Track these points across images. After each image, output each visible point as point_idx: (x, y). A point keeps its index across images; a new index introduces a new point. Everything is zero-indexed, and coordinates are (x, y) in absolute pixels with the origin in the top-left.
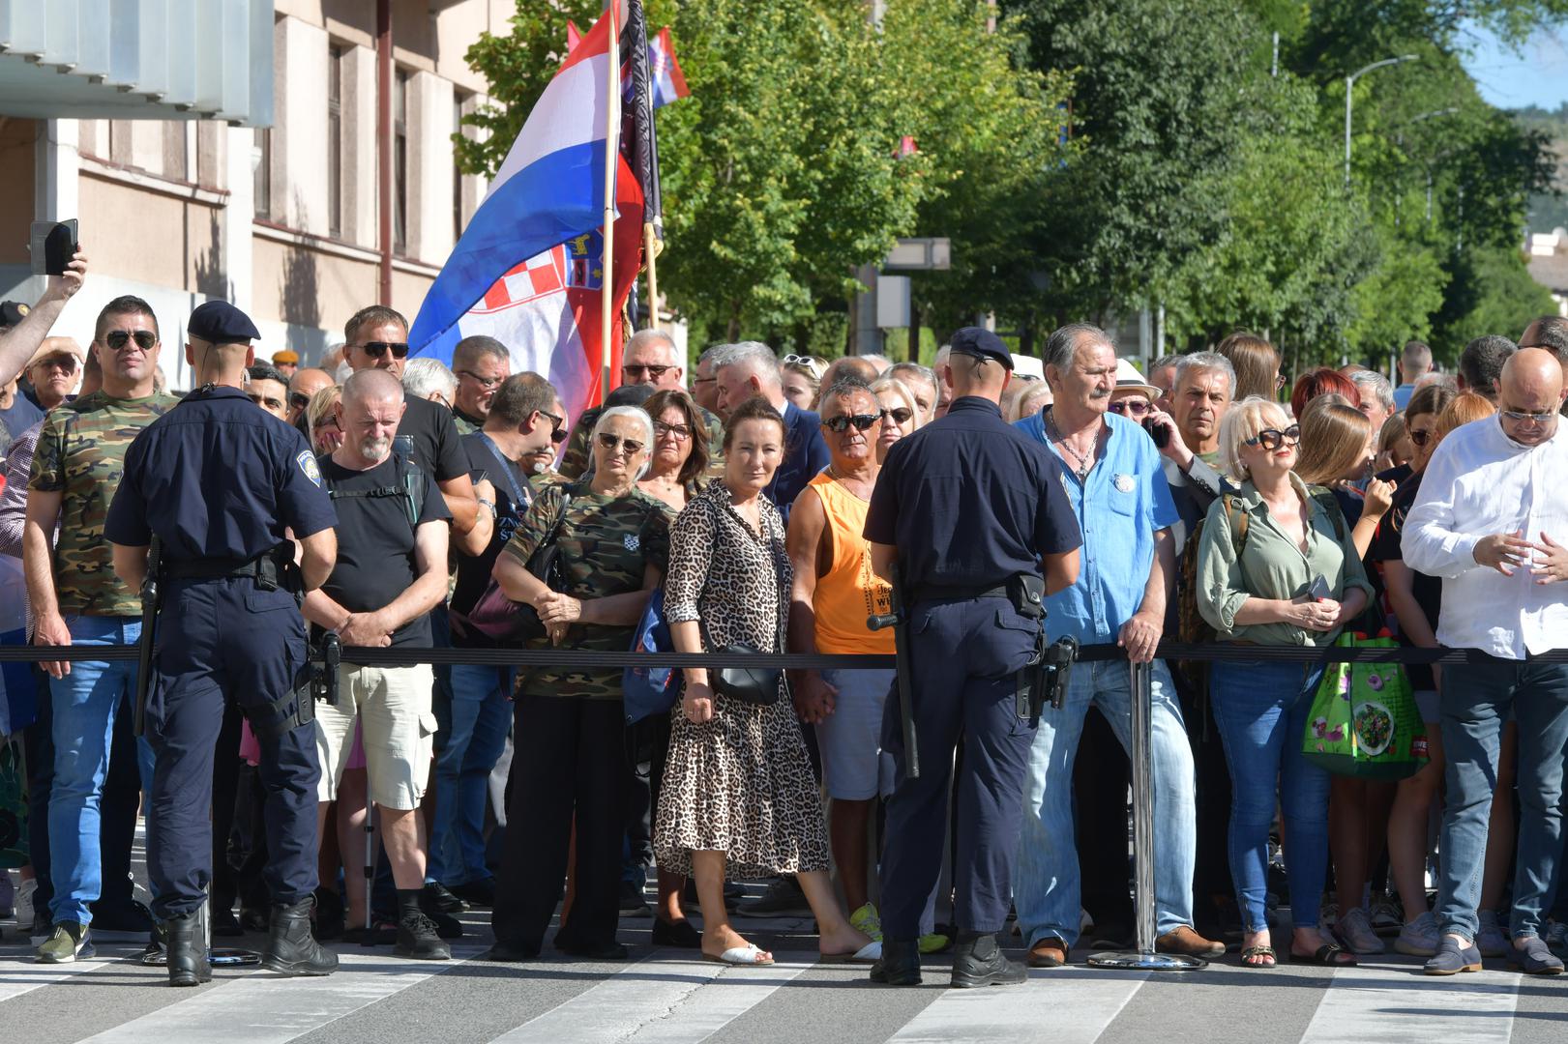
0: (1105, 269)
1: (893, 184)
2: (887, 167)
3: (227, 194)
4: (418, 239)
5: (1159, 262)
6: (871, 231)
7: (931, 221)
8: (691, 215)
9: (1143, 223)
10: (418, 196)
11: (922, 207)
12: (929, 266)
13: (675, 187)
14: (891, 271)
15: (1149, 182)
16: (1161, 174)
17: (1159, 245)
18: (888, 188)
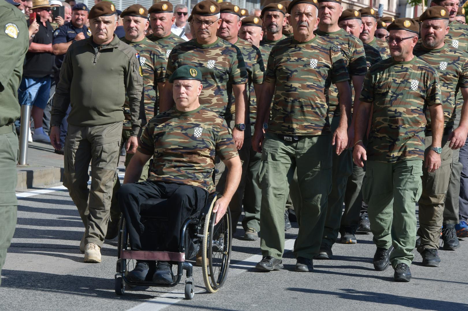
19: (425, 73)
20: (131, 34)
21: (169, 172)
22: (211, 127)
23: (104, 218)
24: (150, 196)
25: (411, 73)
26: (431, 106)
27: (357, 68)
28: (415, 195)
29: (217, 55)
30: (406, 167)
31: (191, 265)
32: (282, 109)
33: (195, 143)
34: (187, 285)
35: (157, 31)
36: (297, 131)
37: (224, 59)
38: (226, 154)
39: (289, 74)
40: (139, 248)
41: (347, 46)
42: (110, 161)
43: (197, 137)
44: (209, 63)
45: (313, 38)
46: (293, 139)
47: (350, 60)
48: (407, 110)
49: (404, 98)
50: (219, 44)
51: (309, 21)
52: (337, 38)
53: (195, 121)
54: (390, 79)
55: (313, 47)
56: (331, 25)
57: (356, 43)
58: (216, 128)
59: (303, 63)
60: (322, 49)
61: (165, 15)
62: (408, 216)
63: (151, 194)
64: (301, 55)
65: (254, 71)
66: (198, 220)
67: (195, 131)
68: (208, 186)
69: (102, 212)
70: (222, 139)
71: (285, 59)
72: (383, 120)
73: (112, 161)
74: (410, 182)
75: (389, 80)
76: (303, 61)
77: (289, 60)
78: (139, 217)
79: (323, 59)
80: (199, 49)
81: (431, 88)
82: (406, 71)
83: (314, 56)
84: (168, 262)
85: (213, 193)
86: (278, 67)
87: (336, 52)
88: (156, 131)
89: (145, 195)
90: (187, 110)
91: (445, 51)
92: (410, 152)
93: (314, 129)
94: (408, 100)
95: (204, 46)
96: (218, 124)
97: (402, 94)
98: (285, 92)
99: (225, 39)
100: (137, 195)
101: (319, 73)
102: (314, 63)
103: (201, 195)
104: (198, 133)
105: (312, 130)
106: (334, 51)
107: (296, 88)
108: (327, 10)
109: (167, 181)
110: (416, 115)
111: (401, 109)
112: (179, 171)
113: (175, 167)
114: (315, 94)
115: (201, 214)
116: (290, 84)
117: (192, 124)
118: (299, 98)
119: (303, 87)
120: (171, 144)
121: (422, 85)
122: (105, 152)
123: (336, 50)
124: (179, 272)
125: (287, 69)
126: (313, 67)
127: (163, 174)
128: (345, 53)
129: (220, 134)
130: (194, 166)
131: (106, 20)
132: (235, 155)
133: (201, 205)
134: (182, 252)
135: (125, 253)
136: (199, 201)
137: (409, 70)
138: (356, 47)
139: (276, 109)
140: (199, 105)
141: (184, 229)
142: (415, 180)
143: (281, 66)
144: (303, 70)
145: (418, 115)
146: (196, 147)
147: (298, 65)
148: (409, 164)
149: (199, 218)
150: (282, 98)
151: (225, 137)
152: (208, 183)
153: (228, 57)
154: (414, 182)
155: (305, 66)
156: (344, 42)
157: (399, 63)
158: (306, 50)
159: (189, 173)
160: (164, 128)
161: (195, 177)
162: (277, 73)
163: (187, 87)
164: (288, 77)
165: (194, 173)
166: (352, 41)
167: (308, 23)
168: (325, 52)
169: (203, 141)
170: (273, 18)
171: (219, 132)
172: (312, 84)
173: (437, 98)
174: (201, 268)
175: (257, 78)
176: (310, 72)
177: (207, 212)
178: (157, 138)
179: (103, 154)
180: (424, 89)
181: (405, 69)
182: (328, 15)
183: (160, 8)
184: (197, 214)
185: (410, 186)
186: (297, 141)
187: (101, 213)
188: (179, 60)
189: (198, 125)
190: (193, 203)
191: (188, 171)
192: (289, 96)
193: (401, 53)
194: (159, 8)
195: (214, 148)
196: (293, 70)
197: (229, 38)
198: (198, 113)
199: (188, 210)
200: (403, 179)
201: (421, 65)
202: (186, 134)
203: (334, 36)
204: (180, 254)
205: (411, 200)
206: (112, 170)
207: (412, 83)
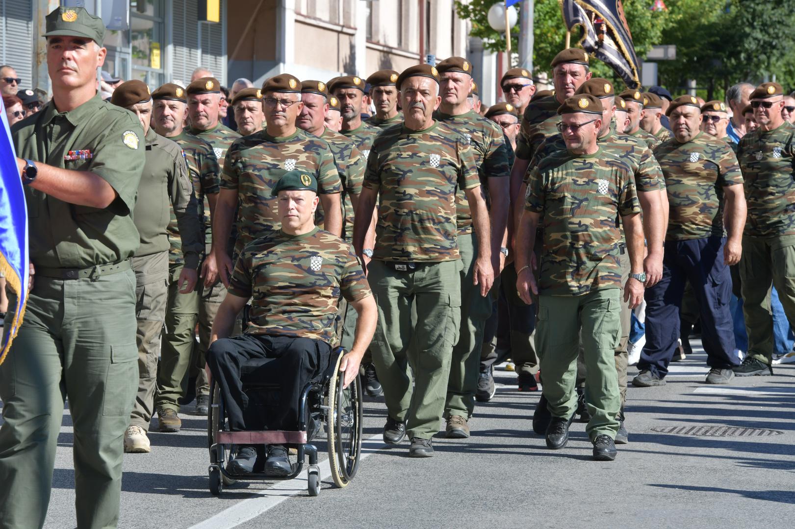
0: (749, 58)
1: (651, 21)
2: (648, 14)
3: (355, 29)
4: (435, 48)
5: (774, 55)
6: (641, 43)
7: (668, 37)
8: (561, 37)
9: (766, 38)
10: (435, 29)
11: (664, 32)
12: (666, 58)
13: (554, 24)
14: (650, 60)
15: (770, 18)
16: (777, 15)
17: (774, 47)
18: (649, 23)
19: (616, 171)
20: (165, 126)
21: (276, 321)
22: (333, 256)
23: (149, 390)
24: (252, 356)
25: (597, 170)
26: (625, 215)
27: (495, 166)
28: (615, 339)
29: (298, 151)
30: (600, 302)
31: (314, 447)
32: (391, 225)
33: (312, 279)
34: (311, 475)
35: (199, 119)
36: (414, 256)
37: (307, 157)
38: (357, 293)
39: (400, 176)
40: (241, 428)
41: (480, 134)
42: (155, 307)
43: (315, 270)
44: (287, 163)
45: (431, 125)
46: (408, 267)
47: (485, 155)
48: (596, 221)
49: (591, 205)
50: (300, 137)
51: (426, 102)
52: (466, 123)
53: (311, 248)
54: (569, 180)
55: (433, 138)
56: (457, 104)
57: (493, 131)
58: (342, 257)
59: (421, 160)
60: (446, 141)
61: (209, 96)
62: (608, 369)
63: (253, 352)
64: (416, 149)
65: (349, 176)
66: (321, 385)
67: (312, 261)
68: (330, 338)
69: (146, 380)
70: (351, 273)
71: (393, 154)
72: (562, 237)
73: (158, 308)
74: (606, 322)
75: (567, 181)
76: (420, 157)
77: (399, 156)
78: (240, 384)
79: (447, 155)
80: (270, 144)
81: (626, 190)
82: (591, 167)
83: (434, 150)
84: (283, 444)
85: (337, 347)
86: (383, 166)
87: (465, 146)
88: (255, 262)
89: (245, 354)
90: (298, 232)
91: (612, 139)
92: (602, 277)
93: (440, 253)
94: (596, 208)
95: (279, 138)
96: (343, 252)
97: (586, 199)
98: (395, 201)
99: (307, 130)
100: (235, 354)
101: (443, 173)
102: (435, 160)
103: (324, 350)
104: (316, 264)
105: (437, 254)
106: (463, 144)
107: (411, 196)
108: (452, 84)
109: (274, 334)
110: (607, 228)
111: (587, 221)
112: (290, 318)
113: (284, 312)
114: (438, 203)
115: (325, 378)
116: (402, 190)
117: (307, 252)
118: (416, 210)
119: (422, 193)
120: (278, 279)
121: (614, 187)
122: (147, 295)
123: (465, 143)
124: (300, 458)
125: (397, 168)
126: (435, 166)
127: (267, 323)
128: (477, 144)
129: (347, 265)
130: (311, 311)
131: (144, 108)
132: (368, 294)
133: (324, 364)
134: (303, 430)
135: (222, 436)
136: (321, 359)
137: (595, 167)
138: (493, 136)
139: (383, 227)
140: (314, 227)
141: (304, 399)
142: (613, 318)
143: (388, 164)
144: (420, 170)
145: (609, 228)
146: (314, 284)
147: (412, 164)
148: (604, 295)
149: (322, 383)
150: (392, 210)
151: (353, 269)
152: (330, 333)
153: (315, 155)
154: (613, 321)
155: (423, 163)
156: (475, 128)
157: (579, 156)
158: (424, 142)
159: (303, 322)
160: (266, 258)
161: (313, 327)
162: (383, 175)
163: (297, 200)
164: (398, 179)
165: (311, 321)
166: (487, 128)
167: (424, 104)
168: (449, 145)
169: (323, 275)
170: (348, 98)
171: (345, 263)
172: (434, 189)
173: (635, 205)
174: (327, 454)
175: (353, 186)
176: (431, 172)
177: (331, 375)
178: (257, 272)
179: (145, 298)
180: (616, 193)
181: (589, 165)
182: (453, 91)
183: (203, 87)
184: (319, 378)
185: (606, 326)
186: (413, 271)
187: (145, 382)
188: (243, 159)
189: (315, 254)
190: (315, 362)
191: (303, 318)
192: (401, 206)
193: (580, 145)
194: (201, 86)
195: (338, 285)
196: (406, 169)
197: (312, 129)
198: (313, 238)
199: (309, 371)
200: (597, 318)
201: (609, 160)
202: (299, 266)
203: (462, 120)
204: (300, 433)
205: (609, 347)
206: (158, 321)
207: (600, 184)
